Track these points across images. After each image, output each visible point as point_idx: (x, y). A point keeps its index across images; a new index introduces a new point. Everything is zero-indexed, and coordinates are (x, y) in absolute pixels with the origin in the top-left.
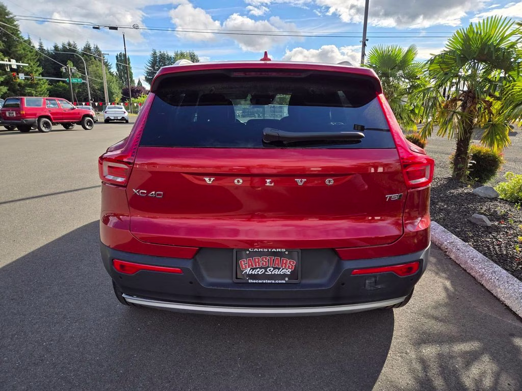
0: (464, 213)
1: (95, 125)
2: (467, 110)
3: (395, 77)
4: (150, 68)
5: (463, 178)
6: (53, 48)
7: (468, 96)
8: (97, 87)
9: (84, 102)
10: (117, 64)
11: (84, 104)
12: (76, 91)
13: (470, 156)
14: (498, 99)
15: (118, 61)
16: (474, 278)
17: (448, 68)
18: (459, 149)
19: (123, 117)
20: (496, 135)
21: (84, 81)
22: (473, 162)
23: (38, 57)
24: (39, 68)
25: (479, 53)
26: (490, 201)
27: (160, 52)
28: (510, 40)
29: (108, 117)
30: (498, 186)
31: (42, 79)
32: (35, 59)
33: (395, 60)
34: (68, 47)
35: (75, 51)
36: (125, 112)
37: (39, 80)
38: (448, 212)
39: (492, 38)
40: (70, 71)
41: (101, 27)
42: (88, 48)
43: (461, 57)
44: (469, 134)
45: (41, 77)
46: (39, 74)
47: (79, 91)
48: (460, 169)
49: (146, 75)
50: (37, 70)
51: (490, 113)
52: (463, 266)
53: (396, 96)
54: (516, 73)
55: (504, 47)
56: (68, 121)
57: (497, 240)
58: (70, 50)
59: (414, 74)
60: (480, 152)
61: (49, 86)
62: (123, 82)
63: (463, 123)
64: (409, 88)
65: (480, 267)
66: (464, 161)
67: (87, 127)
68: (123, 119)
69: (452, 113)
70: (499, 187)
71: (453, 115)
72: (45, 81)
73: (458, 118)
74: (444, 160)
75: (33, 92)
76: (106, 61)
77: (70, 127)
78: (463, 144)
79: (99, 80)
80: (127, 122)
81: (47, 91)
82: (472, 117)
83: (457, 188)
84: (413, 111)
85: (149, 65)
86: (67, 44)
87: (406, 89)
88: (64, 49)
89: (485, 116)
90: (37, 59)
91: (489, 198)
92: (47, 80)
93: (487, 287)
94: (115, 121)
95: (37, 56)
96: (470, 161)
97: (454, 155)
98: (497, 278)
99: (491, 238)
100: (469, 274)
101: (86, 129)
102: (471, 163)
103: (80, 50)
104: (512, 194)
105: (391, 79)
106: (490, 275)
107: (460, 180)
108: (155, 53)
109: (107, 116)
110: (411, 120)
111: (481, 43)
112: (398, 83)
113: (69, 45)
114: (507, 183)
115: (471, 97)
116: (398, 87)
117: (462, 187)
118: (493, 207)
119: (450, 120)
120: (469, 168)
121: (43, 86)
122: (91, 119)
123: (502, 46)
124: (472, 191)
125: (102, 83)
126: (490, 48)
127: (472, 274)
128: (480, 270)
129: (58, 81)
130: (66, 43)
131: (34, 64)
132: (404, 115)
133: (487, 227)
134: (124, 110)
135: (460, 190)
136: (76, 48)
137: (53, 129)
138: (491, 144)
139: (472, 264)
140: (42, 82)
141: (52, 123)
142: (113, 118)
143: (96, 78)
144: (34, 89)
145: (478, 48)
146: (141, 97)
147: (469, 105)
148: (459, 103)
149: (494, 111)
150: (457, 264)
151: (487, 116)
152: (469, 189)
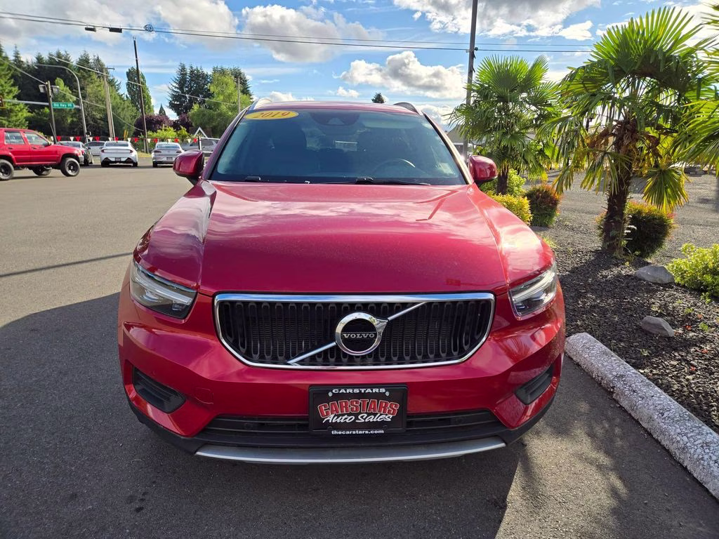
0: (629, 313)
1: (82, 170)
2: (623, 149)
3: (516, 101)
4: (176, 90)
5: (617, 251)
6: (35, 60)
7: (625, 129)
8: (98, 116)
9: (72, 135)
10: (128, 84)
11: (72, 138)
12: (69, 121)
13: (627, 219)
14: (668, 133)
15: (129, 80)
16: (668, 451)
17: (595, 87)
18: (610, 208)
19: (129, 158)
20: (666, 188)
21: (77, 107)
22: (632, 226)
23: (12, 72)
24: (13, 89)
25: (642, 63)
26: (664, 290)
27: (192, 67)
28: (685, 45)
29: (107, 158)
30: (670, 265)
31: (18, 104)
32: (8, 74)
33: (515, 78)
34: (57, 59)
35: (67, 65)
36: (131, 151)
37: (14, 105)
38: (603, 312)
39: (659, 41)
40: (50, 90)
41: (97, 29)
42: (84, 61)
43: (615, 71)
44: (625, 187)
45: (16, 101)
46: (14, 97)
47: (72, 121)
48: (613, 238)
49: (171, 99)
50: (10, 92)
51: (656, 154)
52: (645, 425)
53: (517, 130)
54: (695, 94)
55: (677, 55)
56: (40, 163)
57: (688, 362)
58: (59, 63)
59: (543, 98)
60: (640, 212)
61: (29, 114)
62: (138, 110)
63: (617, 170)
64: (536, 119)
65: (679, 431)
66: (619, 226)
67: (70, 172)
68: (129, 160)
69: (601, 154)
70: (673, 266)
71: (603, 157)
72: (22, 106)
73: (610, 162)
74: (585, 223)
75: (4, 122)
76: (111, 78)
77: (44, 173)
78: (617, 201)
79: (102, 106)
80: (135, 165)
81: (26, 120)
82: (631, 160)
83: (610, 268)
84: (541, 152)
85: (175, 84)
86: (56, 55)
87: (532, 121)
88: (51, 61)
89: (649, 158)
90: (10, 75)
91: (660, 285)
92: (26, 104)
93: (695, 475)
94: (118, 164)
95: (11, 70)
96: (626, 226)
97: (604, 217)
98: (714, 458)
99: (678, 360)
100: (658, 442)
101: (68, 175)
102: (629, 229)
103: (74, 64)
104: (694, 277)
105: (511, 105)
106: (699, 451)
107: (614, 255)
108: (183, 69)
109: (104, 156)
110: (540, 165)
111: (645, 47)
112: (521, 111)
113: (59, 55)
114: (684, 260)
115: (628, 131)
116: (521, 117)
117: (617, 265)
118: (669, 299)
119: (600, 163)
120: (626, 237)
121: (20, 114)
122: (76, 161)
123: (676, 53)
124: (633, 272)
125: (105, 110)
126: (657, 56)
127: (663, 443)
128: (679, 439)
129: (43, 107)
130: (54, 53)
131: (6, 83)
132: (530, 158)
133: (669, 338)
134: (130, 147)
135: (616, 271)
136: (68, 61)
137: (14, 176)
138: (659, 202)
139: (661, 424)
140: (18, 108)
141: (14, 167)
142: (113, 160)
143: (97, 102)
144: (6, 118)
145: (639, 55)
146: (161, 130)
147: (626, 142)
148: (611, 139)
149: (662, 152)
150: (633, 418)
151: (651, 159)
152: (627, 270)
